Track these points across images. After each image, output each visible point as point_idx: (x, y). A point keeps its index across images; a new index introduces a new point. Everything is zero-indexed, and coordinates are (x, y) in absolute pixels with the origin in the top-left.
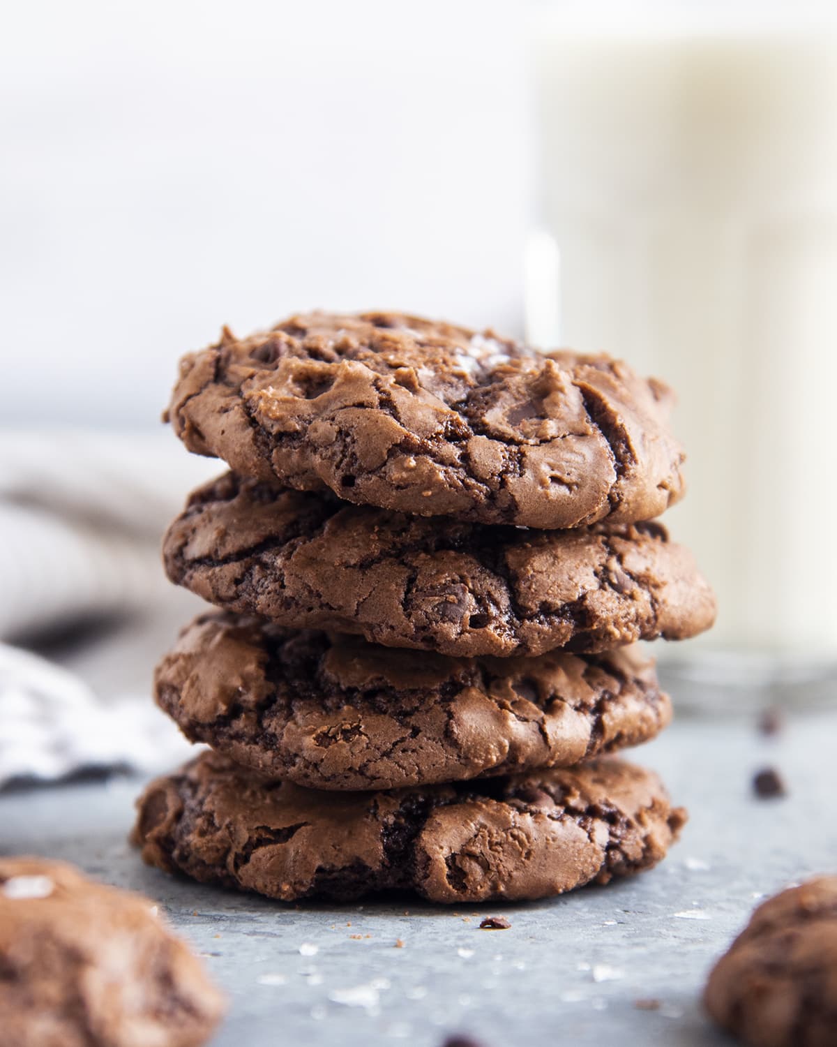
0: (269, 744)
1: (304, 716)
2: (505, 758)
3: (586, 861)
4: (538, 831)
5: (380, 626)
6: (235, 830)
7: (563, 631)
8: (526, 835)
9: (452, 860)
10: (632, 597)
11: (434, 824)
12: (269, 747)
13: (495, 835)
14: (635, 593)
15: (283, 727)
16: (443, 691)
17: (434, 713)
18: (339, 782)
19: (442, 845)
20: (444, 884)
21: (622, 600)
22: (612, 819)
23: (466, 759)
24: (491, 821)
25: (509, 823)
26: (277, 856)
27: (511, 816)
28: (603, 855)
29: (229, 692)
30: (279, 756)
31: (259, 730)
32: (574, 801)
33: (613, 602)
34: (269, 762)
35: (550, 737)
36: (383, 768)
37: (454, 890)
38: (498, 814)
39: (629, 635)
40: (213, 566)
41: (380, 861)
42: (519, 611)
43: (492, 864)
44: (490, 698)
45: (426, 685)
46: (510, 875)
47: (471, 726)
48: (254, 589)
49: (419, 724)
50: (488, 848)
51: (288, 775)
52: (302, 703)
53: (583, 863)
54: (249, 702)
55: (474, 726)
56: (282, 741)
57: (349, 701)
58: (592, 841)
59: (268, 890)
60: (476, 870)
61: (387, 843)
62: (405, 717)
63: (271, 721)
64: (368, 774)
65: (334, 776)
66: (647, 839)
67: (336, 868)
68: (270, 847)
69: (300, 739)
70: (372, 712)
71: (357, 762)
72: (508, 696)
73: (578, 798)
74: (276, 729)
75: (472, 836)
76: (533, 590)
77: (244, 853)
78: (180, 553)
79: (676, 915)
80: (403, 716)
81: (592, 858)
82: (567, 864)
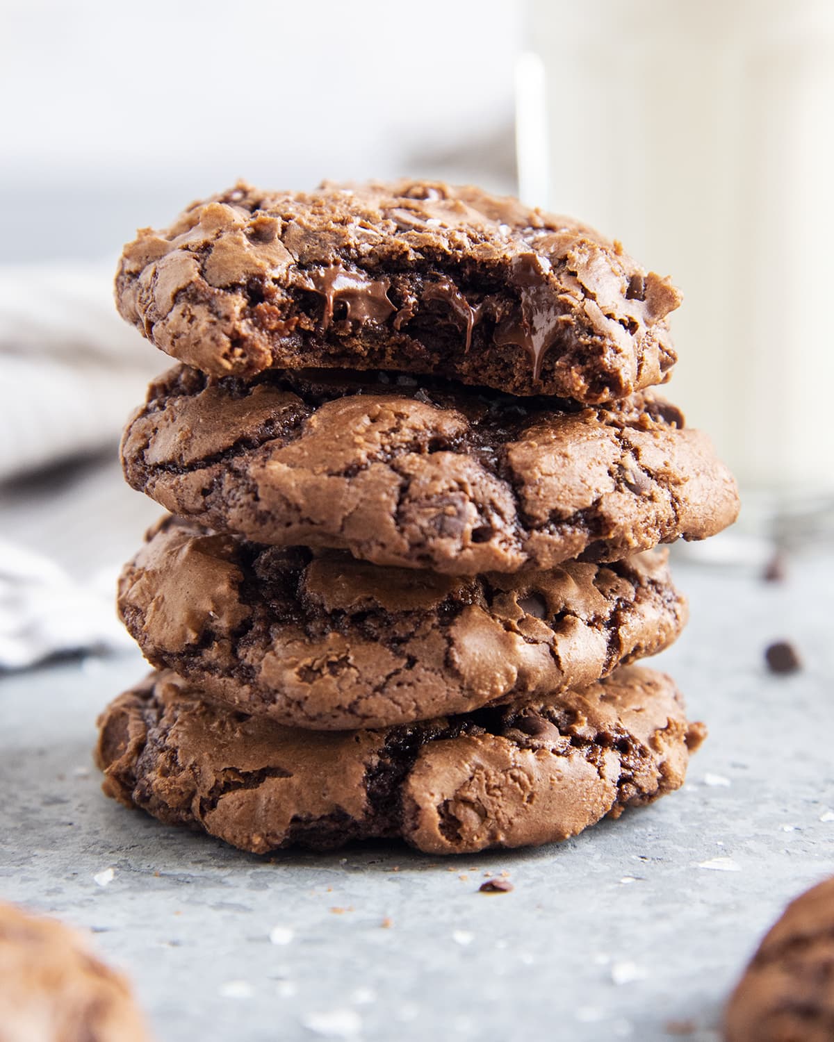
0: (246, 677)
1: (285, 645)
2: (513, 686)
3: (596, 801)
4: (542, 770)
5: (368, 543)
6: (200, 772)
7: (577, 542)
8: (528, 775)
9: (444, 809)
10: (651, 498)
11: (424, 766)
12: (246, 680)
13: (493, 777)
14: (654, 494)
15: (261, 658)
16: (440, 612)
17: (432, 639)
18: (325, 723)
19: (432, 791)
20: (435, 836)
21: (641, 503)
22: (623, 746)
23: (470, 692)
24: (488, 760)
25: (509, 762)
26: (246, 804)
27: (511, 754)
28: (615, 791)
29: (198, 616)
30: (258, 692)
31: (234, 661)
32: (582, 729)
33: (632, 506)
34: (246, 699)
35: (563, 660)
36: (376, 706)
37: (447, 842)
38: (496, 752)
39: (649, 540)
40: (178, 473)
41: (363, 810)
42: (526, 521)
43: (490, 811)
44: (494, 617)
45: (422, 606)
46: (510, 823)
47: (474, 654)
48: (224, 501)
49: (416, 653)
50: (485, 792)
51: (268, 713)
52: (281, 629)
53: (592, 804)
54: (221, 628)
55: (477, 653)
56: (260, 676)
57: (336, 627)
58: (602, 777)
59: (238, 841)
60: (471, 818)
61: (370, 788)
62: (399, 644)
63: (247, 651)
64: (359, 712)
65: (320, 715)
66: (662, 767)
67: (313, 818)
68: (239, 793)
69: (281, 674)
70: (362, 639)
71: (347, 700)
72: (513, 613)
73: (586, 724)
74: (252, 660)
75: (467, 779)
76: (541, 497)
77: (211, 798)
78: (140, 456)
79: (701, 865)
80: (397, 643)
81: (602, 796)
82: (574, 806)
